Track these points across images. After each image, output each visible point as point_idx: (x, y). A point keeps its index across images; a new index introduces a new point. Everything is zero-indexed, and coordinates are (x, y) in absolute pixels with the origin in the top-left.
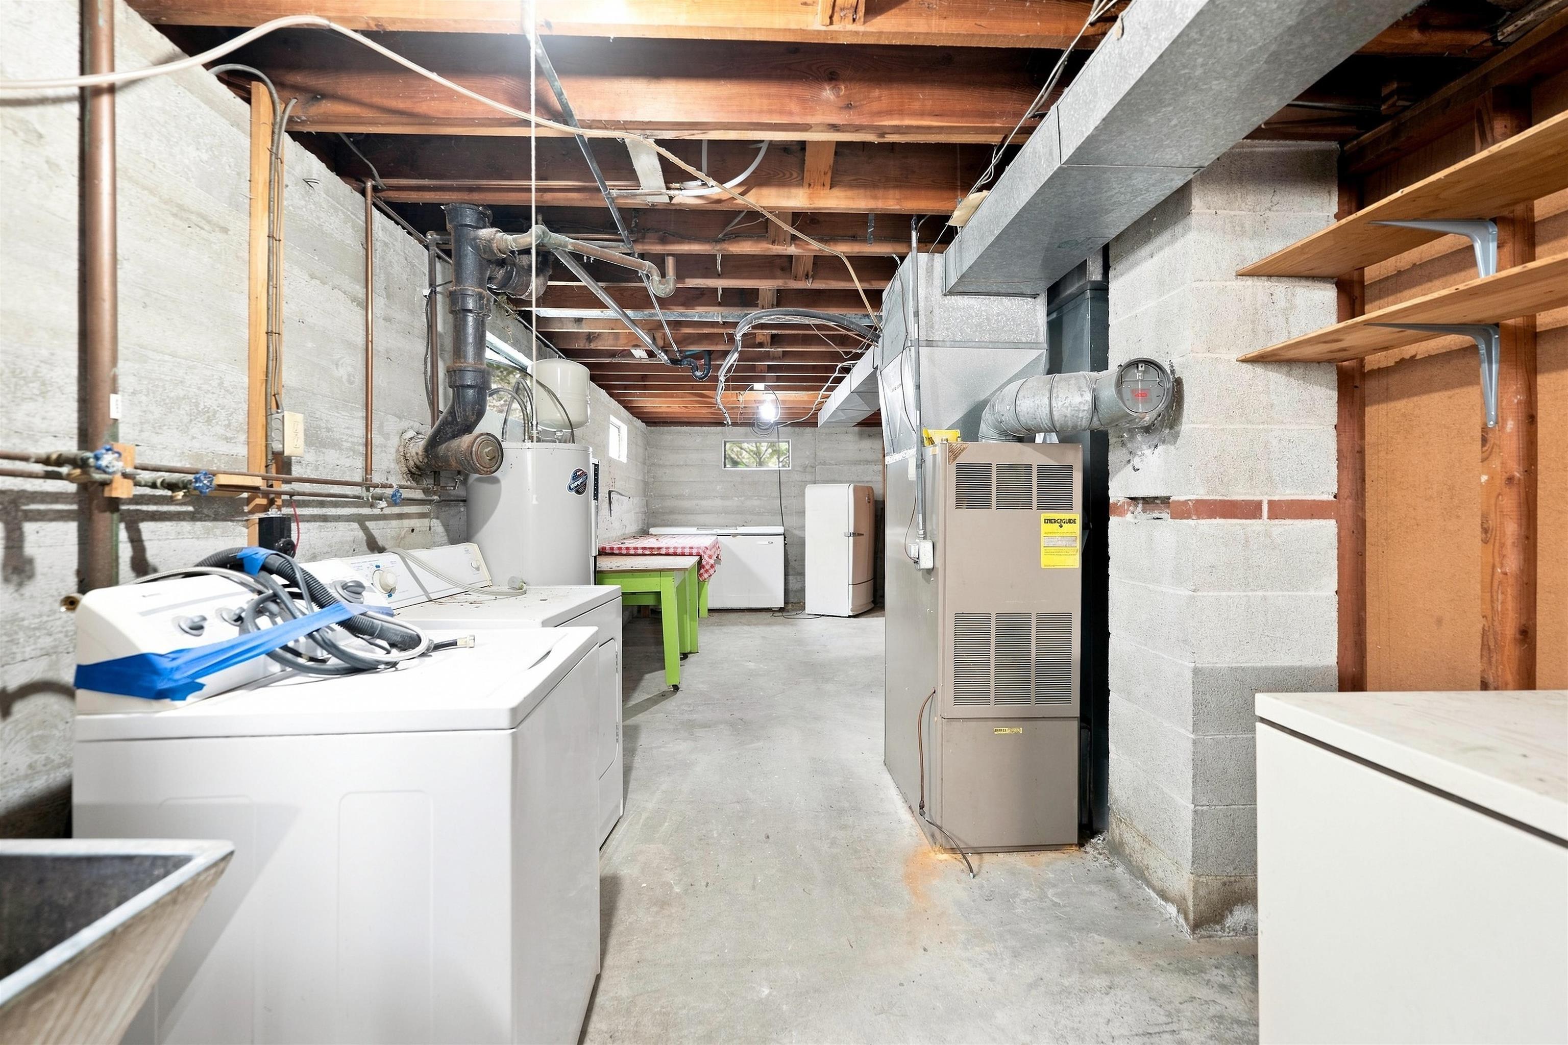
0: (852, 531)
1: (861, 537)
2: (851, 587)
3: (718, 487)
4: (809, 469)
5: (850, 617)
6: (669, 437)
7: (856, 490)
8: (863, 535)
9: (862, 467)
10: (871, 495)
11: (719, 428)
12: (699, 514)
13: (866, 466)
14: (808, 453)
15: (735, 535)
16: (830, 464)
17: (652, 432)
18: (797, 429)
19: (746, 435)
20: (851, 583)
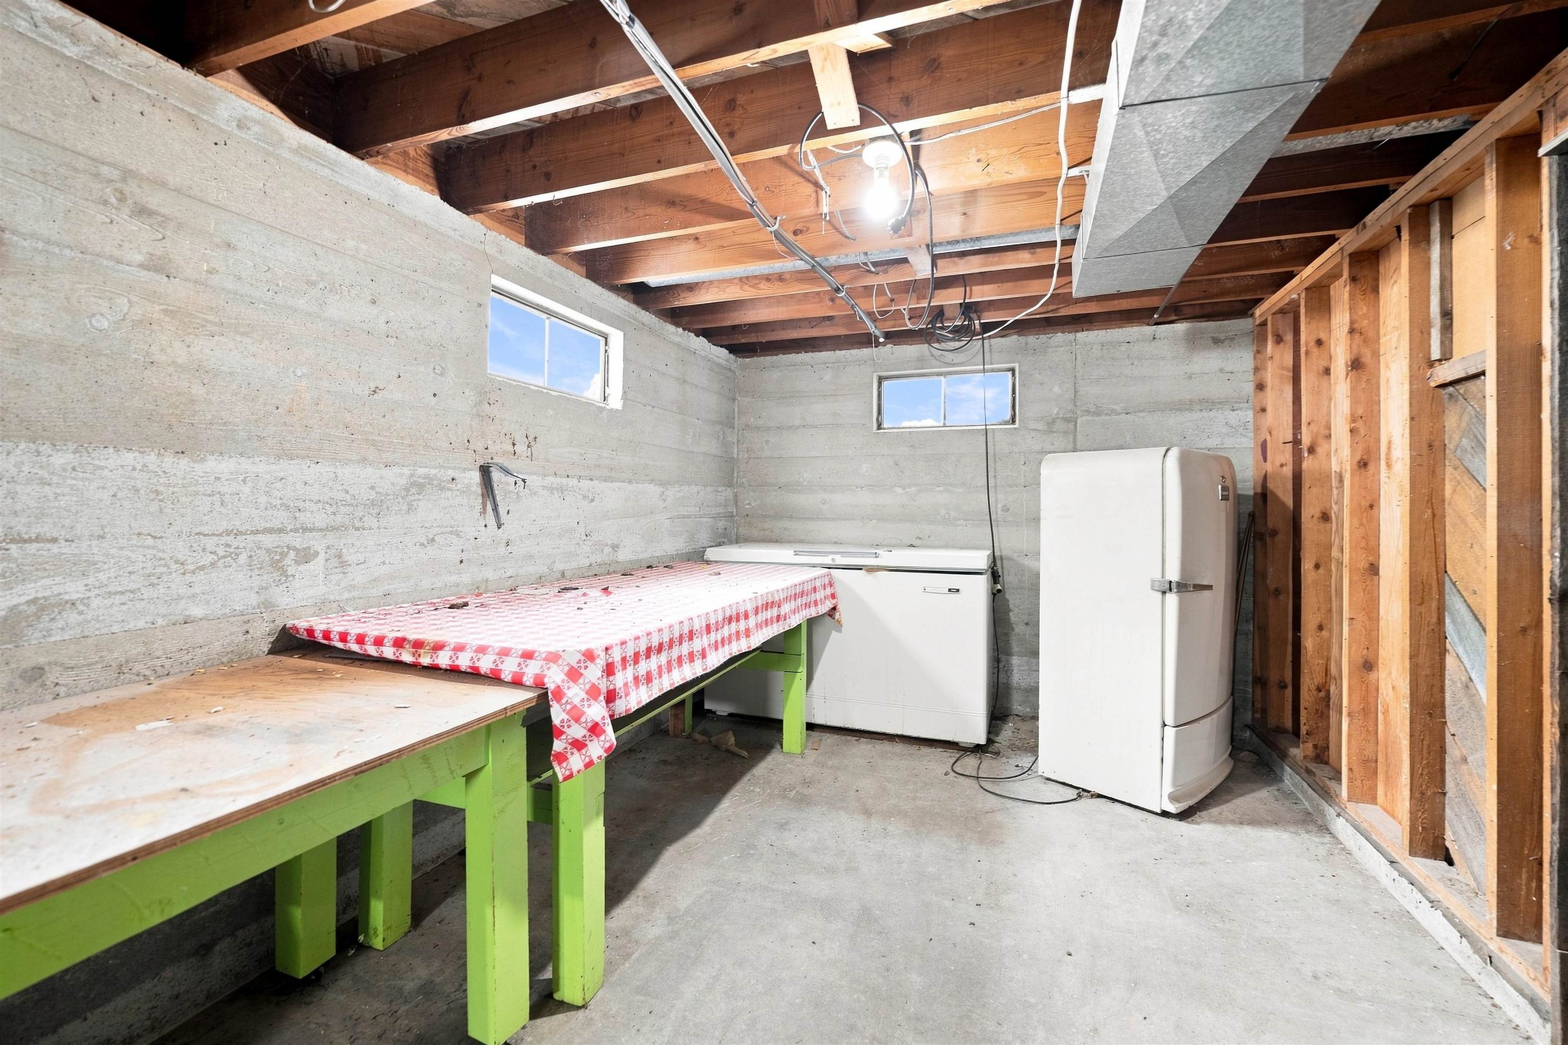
0: (1174, 575)
1: (1206, 593)
2: (1170, 732)
3: (865, 467)
4: (1060, 426)
5: (1165, 814)
6: (776, 375)
7: (1186, 463)
8: (1209, 587)
9: (1196, 415)
10: (1228, 476)
11: (866, 352)
12: (828, 519)
13: (1205, 414)
14: (1056, 389)
15: (871, 569)
16: (1114, 412)
17: (744, 368)
18: (1031, 339)
19: (921, 361)
20: (1170, 720)
